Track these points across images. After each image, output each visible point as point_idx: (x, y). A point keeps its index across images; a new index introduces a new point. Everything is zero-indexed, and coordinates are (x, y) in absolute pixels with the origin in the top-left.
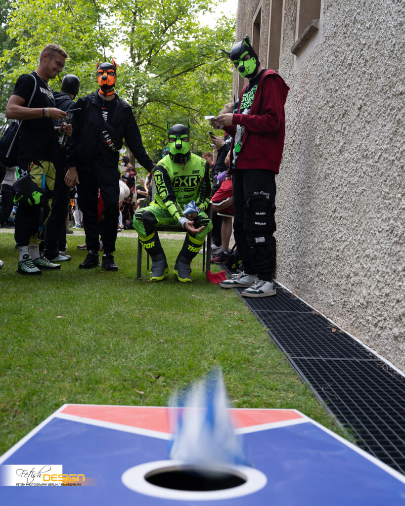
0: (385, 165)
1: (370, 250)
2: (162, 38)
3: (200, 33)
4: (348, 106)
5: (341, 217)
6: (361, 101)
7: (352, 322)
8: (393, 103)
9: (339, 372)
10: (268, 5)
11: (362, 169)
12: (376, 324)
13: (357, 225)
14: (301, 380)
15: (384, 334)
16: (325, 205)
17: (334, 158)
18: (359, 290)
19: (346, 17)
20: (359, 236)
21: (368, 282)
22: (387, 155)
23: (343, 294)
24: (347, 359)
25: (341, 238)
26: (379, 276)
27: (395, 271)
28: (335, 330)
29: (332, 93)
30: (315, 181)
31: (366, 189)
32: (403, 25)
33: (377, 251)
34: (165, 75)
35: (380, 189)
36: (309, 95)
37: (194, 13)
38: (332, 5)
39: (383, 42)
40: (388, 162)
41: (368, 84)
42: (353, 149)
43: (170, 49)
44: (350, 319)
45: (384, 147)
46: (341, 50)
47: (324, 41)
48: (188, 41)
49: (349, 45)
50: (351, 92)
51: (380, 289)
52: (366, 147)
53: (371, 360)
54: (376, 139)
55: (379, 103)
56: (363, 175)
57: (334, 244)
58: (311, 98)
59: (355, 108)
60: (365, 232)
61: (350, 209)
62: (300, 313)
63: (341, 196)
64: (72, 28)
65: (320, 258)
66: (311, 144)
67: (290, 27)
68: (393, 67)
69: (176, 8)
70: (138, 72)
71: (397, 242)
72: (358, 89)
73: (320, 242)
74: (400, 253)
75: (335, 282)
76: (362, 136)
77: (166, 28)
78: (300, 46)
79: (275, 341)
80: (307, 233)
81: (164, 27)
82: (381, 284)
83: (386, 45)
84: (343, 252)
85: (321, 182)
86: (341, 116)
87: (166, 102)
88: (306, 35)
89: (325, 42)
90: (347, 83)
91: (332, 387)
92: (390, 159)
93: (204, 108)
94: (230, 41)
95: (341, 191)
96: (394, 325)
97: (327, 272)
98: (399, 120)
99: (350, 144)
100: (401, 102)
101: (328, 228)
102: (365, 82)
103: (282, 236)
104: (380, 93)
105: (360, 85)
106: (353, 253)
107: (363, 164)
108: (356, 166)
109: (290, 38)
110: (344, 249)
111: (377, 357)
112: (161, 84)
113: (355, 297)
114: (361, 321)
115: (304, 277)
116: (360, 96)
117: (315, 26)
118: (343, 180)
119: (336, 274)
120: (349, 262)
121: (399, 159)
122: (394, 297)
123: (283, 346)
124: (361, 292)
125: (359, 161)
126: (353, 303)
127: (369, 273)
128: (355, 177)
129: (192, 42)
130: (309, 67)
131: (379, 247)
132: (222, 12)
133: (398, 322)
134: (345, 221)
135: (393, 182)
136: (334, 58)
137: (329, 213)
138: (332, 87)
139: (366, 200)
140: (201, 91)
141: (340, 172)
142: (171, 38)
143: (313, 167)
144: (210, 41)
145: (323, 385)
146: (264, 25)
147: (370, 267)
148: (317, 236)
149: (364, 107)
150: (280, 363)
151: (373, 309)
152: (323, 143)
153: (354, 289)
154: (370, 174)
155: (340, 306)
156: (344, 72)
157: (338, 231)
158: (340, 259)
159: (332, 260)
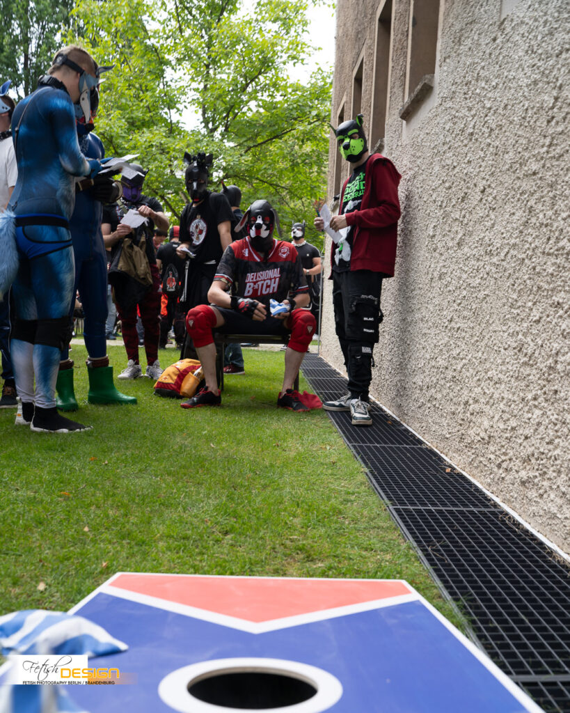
0: (513, 265)
1: (494, 371)
2: (243, 97)
3: (290, 90)
4: (468, 188)
5: (458, 329)
6: (484, 182)
7: (470, 460)
8: (524, 185)
9: (452, 526)
10: (371, 55)
11: (485, 269)
12: (499, 464)
13: (478, 339)
14: (404, 538)
15: (509, 478)
16: (439, 313)
17: (450, 253)
18: (479, 420)
19: (467, 72)
20: (480, 354)
21: (490, 412)
22: (515, 253)
23: (461, 425)
24: (462, 508)
25: (459, 354)
26: (504, 405)
27: (523, 399)
28: (450, 469)
29: (448, 170)
30: (427, 281)
31: (489, 294)
32: (538, 84)
33: (501, 373)
34: (245, 144)
35: (506, 294)
37: (282, 65)
38: (449, 56)
39: (513, 106)
40: (517, 260)
41: (493, 160)
42: (474, 243)
43: (252, 111)
44: (469, 457)
45: (512, 241)
46: (461, 115)
47: (440, 102)
48: (275, 100)
49: (470, 109)
50: (473, 170)
51: (504, 421)
52: (490, 240)
53: (493, 509)
54: (502, 231)
55: (506, 185)
56: (485, 276)
57: (449, 362)
58: (424, 175)
59: (477, 190)
60: (487, 348)
61: (469, 319)
62: (407, 446)
63: (459, 301)
64: (129, 86)
65: (433, 378)
66: (423, 234)
67: (398, 83)
68: (525, 138)
69: (259, 59)
70: (213, 140)
71: (526, 363)
72: (480, 166)
73: (433, 358)
74: (530, 377)
75: (451, 409)
76: (485, 227)
77: (247, 85)
78: (410, 108)
79: (374, 485)
80: (418, 346)
81: (244, 82)
82: (506, 414)
83: (516, 109)
84: (460, 372)
85: (435, 282)
86: (460, 200)
87: (248, 179)
88: (417, 95)
89: (441, 105)
90: (468, 158)
91: (441, 546)
92: (520, 257)
93: (295, 185)
94: (326, 100)
95: (459, 295)
96: (521, 467)
97: (441, 396)
98: (532, 207)
99: (470, 236)
100: (533, 184)
101: (442, 342)
102: (489, 157)
104: (508, 172)
105: (483, 162)
106: (472, 374)
107: (487, 263)
108: (478, 264)
109: (398, 99)
110: (462, 368)
111: (499, 506)
112: (241, 155)
113: (474, 429)
114: (482, 459)
115: (414, 401)
116: (482, 174)
117: (429, 83)
118: (461, 282)
119: (452, 400)
120: (468, 385)
121: (530, 259)
122: (521, 432)
123: (384, 491)
124: (482, 423)
125: (481, 258)
126: (472, 437)
128: (476, 278)
129: (280, 102)
130: (421, 136)
131: (504, 368)
132: (317, 64)
133: (526, 464)
134: (464, 334)
135: (522, 287)
136: (452, 125)
137: (445, 323)
138: (449, 162)
139: (490, 308)
140: (291, 163)
141: (458, 271)
142: (253, 96)
143: (425, 264)
144: (301, 100)
145: (431, 543)
146: (367, 81)
147: (493, 393)
148: (429, 350)
149: (487, 190)
150: (379, 515)
151: (496, 445)
152: (437, 233)
153: (474, 420)
154: (494, 276)
155: (456, 439)
156: (464, 144)
157: (454, 345)
158: (457, 381)
159: (447, 382)
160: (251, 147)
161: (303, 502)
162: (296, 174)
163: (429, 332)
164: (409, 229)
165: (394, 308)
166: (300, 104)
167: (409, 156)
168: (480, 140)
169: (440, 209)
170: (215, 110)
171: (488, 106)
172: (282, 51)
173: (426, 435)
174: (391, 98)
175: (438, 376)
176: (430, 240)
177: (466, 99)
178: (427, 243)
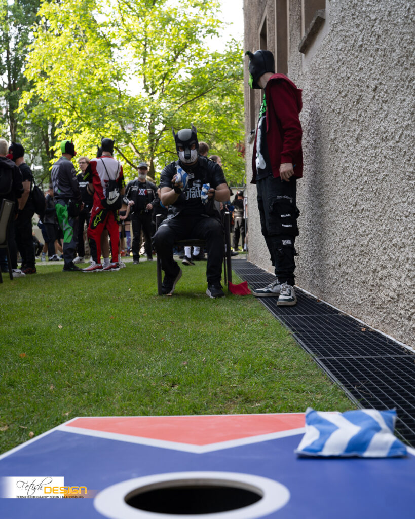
1: (398, 238)
2: (174, 66)
3: (210, 58)
4: (362, 91)
5: (363, 210)
6: (376, 81)
7: (382, 318)
9: (373, 369)
10: (273, 11)
11: (383, 153)
12: (409, 317)
13: (381, 214)
14: (331, 380)
16: (344, 201)
17: (351, 149)
18: (388, 283)
20: (384, 226)
21: (397, 273)
22: (409, 132)
23: (371, 290)
25: (365, 231)
26: (410, 264)
28: (365, 329)
29: (343, 81)
30: (332, 178)
31: (388, 174)
33: (405, 238)
35: (404, 170)
36: (320, 90)
37: (202, 38)
41: (382, 61)
42: (371, 135)
43: (182, 77)
44: (381, 316)
45: (405, 124)
46: (350, 33)
47: (332, 29)
49: (358, 26)
50: (364, 75)
51: (411, 279)
52: (385, 129)
53: (408, 355)
54: (395, 117)
55: (395, 78)
56: (383, 159)
57: (357, 240)
58: (323, 92)
59: (370, 91)
60: (390, 220)
61: (372, 199)
62: (326, 315)
63: (362, 187)
65: (344, 257)
66: (326, 140)
67: (295, 26)
69: (185, 35)
72: (371, 70)
73: (342, 240)
75: (362, 279)
76: (379, 119)
77: (177, 57)
78: (308, 42)
80: (328, 233)
81: (174, 55)
82: (412, 272)
84: (367, 246)
85: (339, 177)
86: (355, 103)
88: (312, 29)
89: (333, 31)
90: (359, 66)
91: (366, 385)
95: (361, 182)
97: (351, 270)
99: (367, 130)
101: (350, 224)
103: (303, 242)
105: (373, 65)
106: (378, 245)
107: (383, 148)
108: (376, 151)
109: (296, 38)
110: (368, 243)
111: (413, 352)
113: (384, 292)
114: (392, 316)
115: (328, 280)
116: (374, 76)
117: (322, 16)
118: (362, 170)
119: (361, 271)
120: (375, 255)
124: (390, 285)
125: (378, 146)
126: (383, 299)
127: (398, 264)
128: (375, 164)
129: (203, 68)
130: (318, 62)
131: (407, 233)
132: (230, 35)
134: (368, 213)
136: (343, 44)
137: (350, 208)
138: (343, 75)
139: (389, 186)
141: (359, 162)
143: (329, 164)
144: (220, 64)
145: (356, 384)
146: (270, 33)
147: (399, 257)
148: (339, 234)
149: (379, 87)
150: (307, 365)
151: (405, 301)
152: (338, 136)
153: (383, 284)
154: (391, 157)
155: (368, 304)
156: (355, 56)
157: (360, 225)
158: (365, 254)
159: (356, 257)
163: (337, 219)
165: (306, 207)
167: (309, 81)
168: (369, 48)
169: (339, 116)
172: (202, 28)
173: (341, 306)
174: (290, 39)
175: (348, 254)
176: (332, 143)
177: (354, 19)
178: (329, 147)
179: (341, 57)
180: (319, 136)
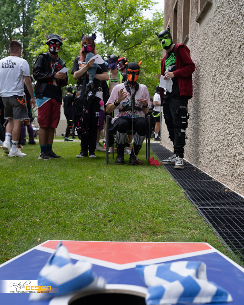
2: (122, 26)
3: (144, 23)
4: (232, 48)
5: (229, 119)
7: (238, 184)
9: (230, 216)
11: (242, 86)
13: (240, 122)
14: (205, 222)
16: (219, 113)
17: (224, 82)
18: (242, 164)
20: (241, 130)
23: (232, 167)
24: (235, 208)
25: (230, 132)
28: (227, 190)
29: (221, 41)
30: (212, 99)
34: (124, 48)
36: (207, 46)
37: (140, 11)
42: (236, 74)
44: (237, 183)
46: (227, 13)
47: (216, 10)
48: (137, 28)
49: (231, 9)
50: (234, 38)
57: (225, 136)
58: (209, 47)
59: (237, 48)
61: (235, 113)
62: (205, 180)
63: (229, 105)
65: (217, 146)
66: (209, 76)
67: (195, 6)
69: (129, 9)
70: (108, 47)
72: (238, 35)
73: (216, 136)
75: (227, 160)
76: (241, 65)
77: (124, 21)
78: (201, 16)
79: (188, 198)
81: (122, 19)
84: (231, 141)
85: (216, 98)
86: (228, 55)
88: (204, 9)
89: (216, 11)
90: (231, 33)
91: (226, 226)
93: (147, 67)
95: (229, 102)
97: (221, 154)
99: (234, 71)
101: (221, 127)
105: (239, 33)
106: (237, 141)
108: (238, 85)
109: (194, 13)
110: (232, 139)
112: (122, 53)
113: (239, 169)
115: (207, 159)
116: (240, 39)
117: (210, 1)
118: (230, 95)
119: (227, 155)
120: (235, 147)
123: (193, 201)
125: (240, 81)
126: (239, 173)
128: (238, 92)
129: (139, 28)
130: (207, 29)
132: (156, 10)
134: (232, 121)
136: (222, 19)
137: (222, 117)
138: (221, 37)
140: (146, 56)
141: (228, 90)
142: (127, 27)
143: (211, 90)
144: (149, 27)
145: (220, 225)
146: (180, 10)
148: (214, 132)
149: (242, 46)
150: (191, 211)
152: (217, 74)
153: (239, 164)
155: (230, 175)
156: (229, 26)
157: (227, 128)
158: (229, 146)
159: (224, 147)
160: (127, 49)
161: (151, 206)
162: (148, 62)
163: (214, 123)
164: (203, 75)
166: (149, 28)
168: (237, 22)
169: (218, 62)
170: (109, 33)
171: (241, 4)
172: (140, 4)
173: (214, 175)
174: (191, 14)
175: (219, 145)
176: (213, 78)
177: (229, 4)
178: (211, 80)
179: (220, 27)
180: (206, 73)
